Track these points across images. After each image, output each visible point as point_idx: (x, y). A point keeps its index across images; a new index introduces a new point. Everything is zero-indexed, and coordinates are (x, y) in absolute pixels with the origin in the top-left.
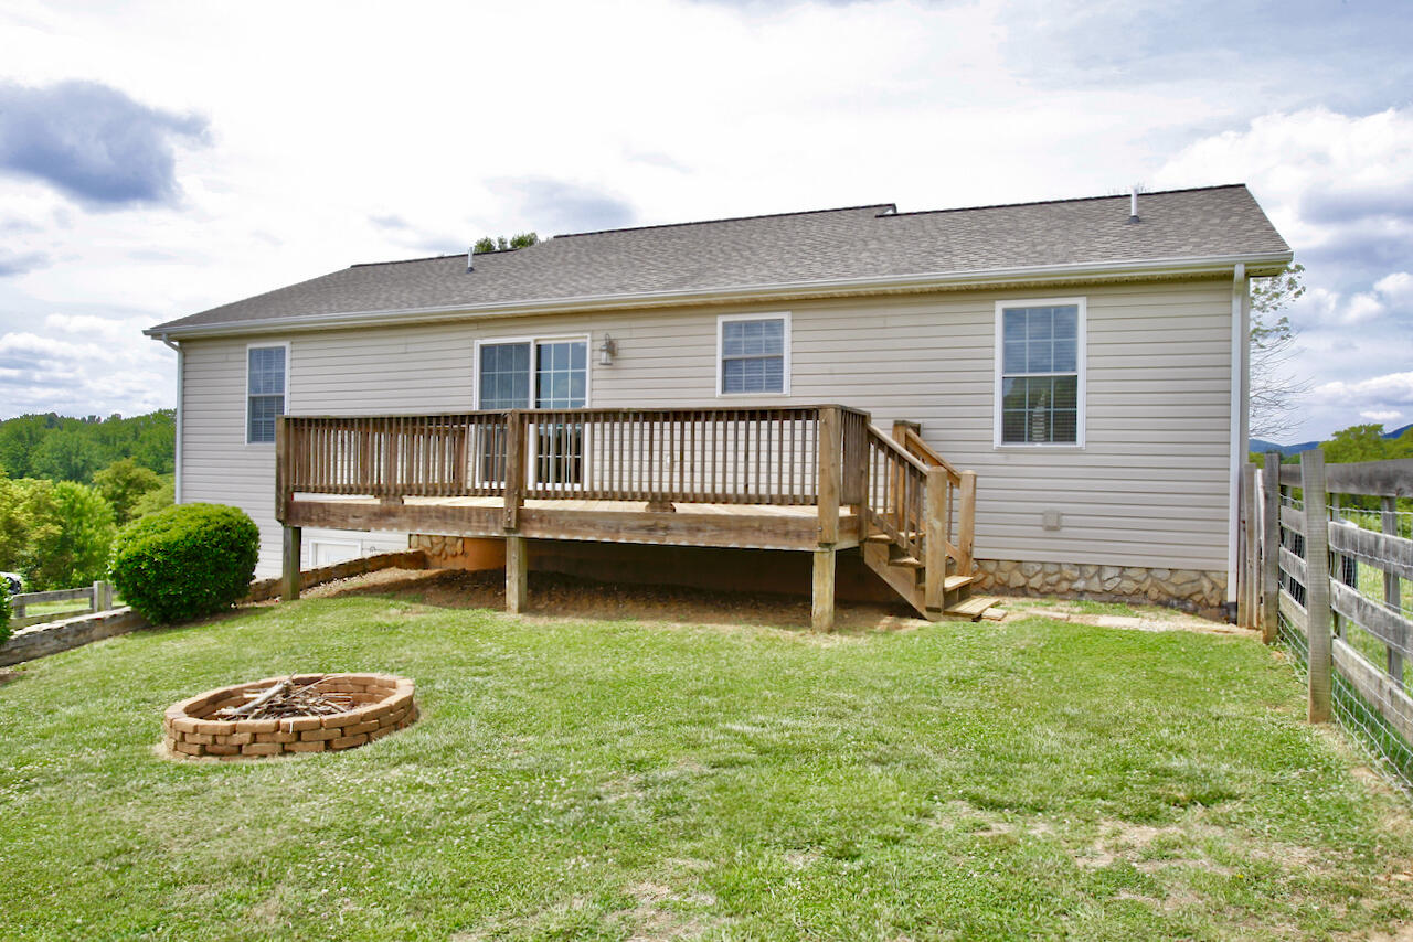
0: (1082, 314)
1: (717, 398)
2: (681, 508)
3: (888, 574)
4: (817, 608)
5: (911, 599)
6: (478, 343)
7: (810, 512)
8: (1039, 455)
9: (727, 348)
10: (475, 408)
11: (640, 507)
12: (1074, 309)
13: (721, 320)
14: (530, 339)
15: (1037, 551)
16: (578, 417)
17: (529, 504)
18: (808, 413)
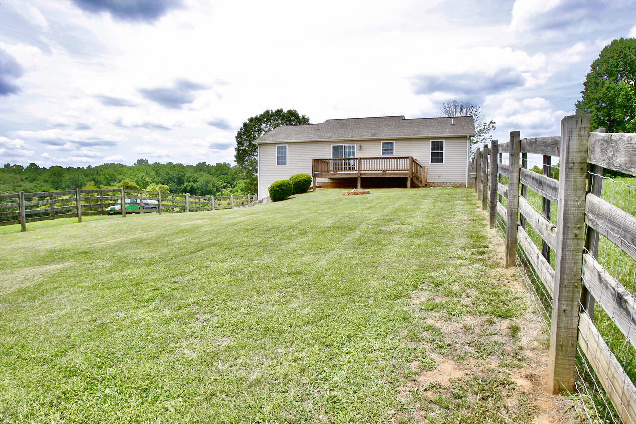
0: (444, 142)
1: (381, 156)
2: (387, 172)
3: (416, 182)
4: (408, 185)
5: (420, 185)
6: (332, 146)
7: (408, 172)
8: (437, 165)
9: (383, 147)
10: (332, 158)
11: (381, 172)
12: (443, 141)
13: (382, 142)
14: (344, 145)
15: (436, 180)
16: (350, 159)
17: (361, 172)
18: (407, 158)
